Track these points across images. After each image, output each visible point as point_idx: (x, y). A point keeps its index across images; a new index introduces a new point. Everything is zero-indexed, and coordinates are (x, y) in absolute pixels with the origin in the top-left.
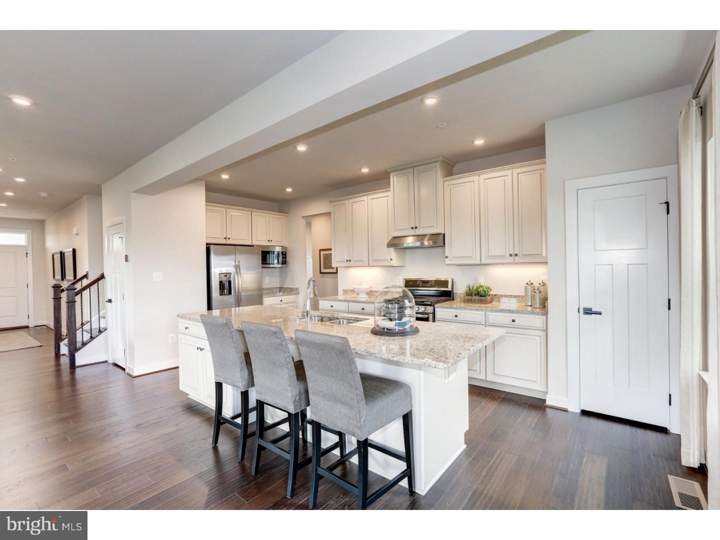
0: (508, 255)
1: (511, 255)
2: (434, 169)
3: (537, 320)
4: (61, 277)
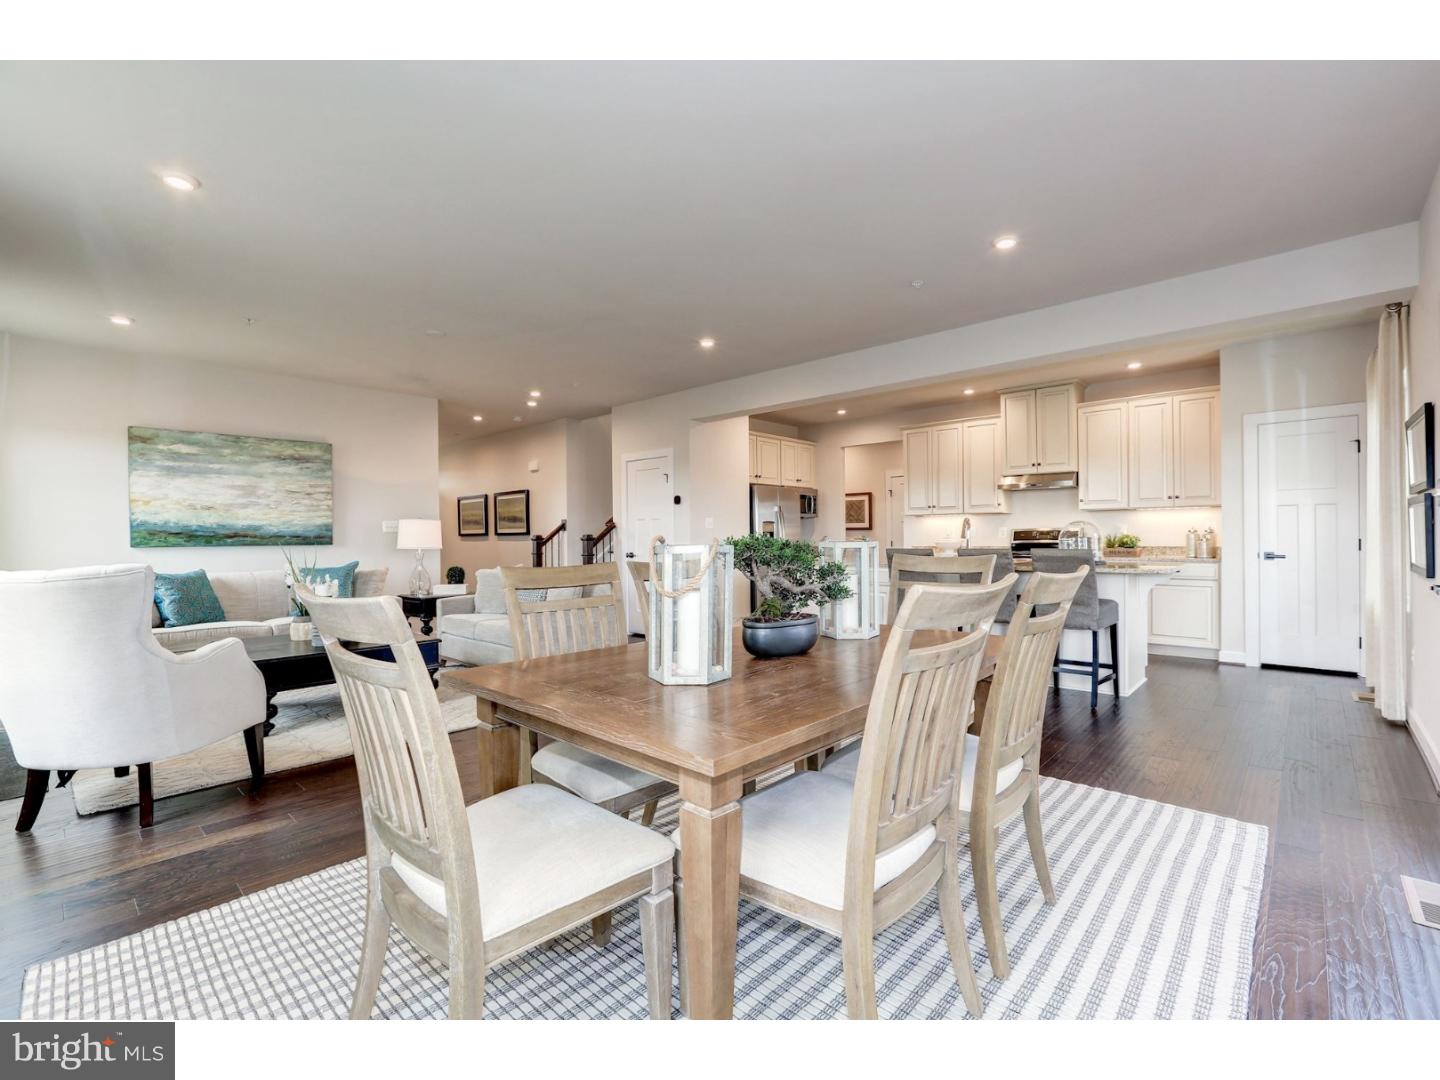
0: (1165, 498)
1: (1170, 498)
2: (1066, 393)
3: (1209, 569)
4: (483, 531)
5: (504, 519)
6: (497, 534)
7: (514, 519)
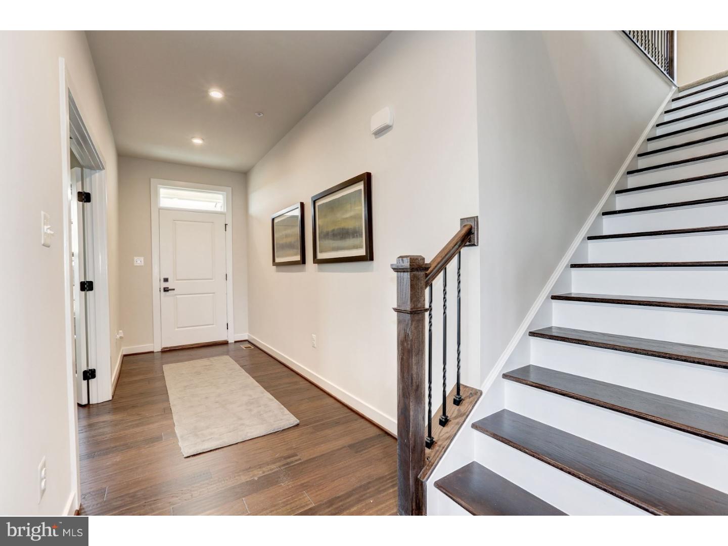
4: (298, 258)
5: (326, 236)
6: (316, 261)
7: (343, 234)
